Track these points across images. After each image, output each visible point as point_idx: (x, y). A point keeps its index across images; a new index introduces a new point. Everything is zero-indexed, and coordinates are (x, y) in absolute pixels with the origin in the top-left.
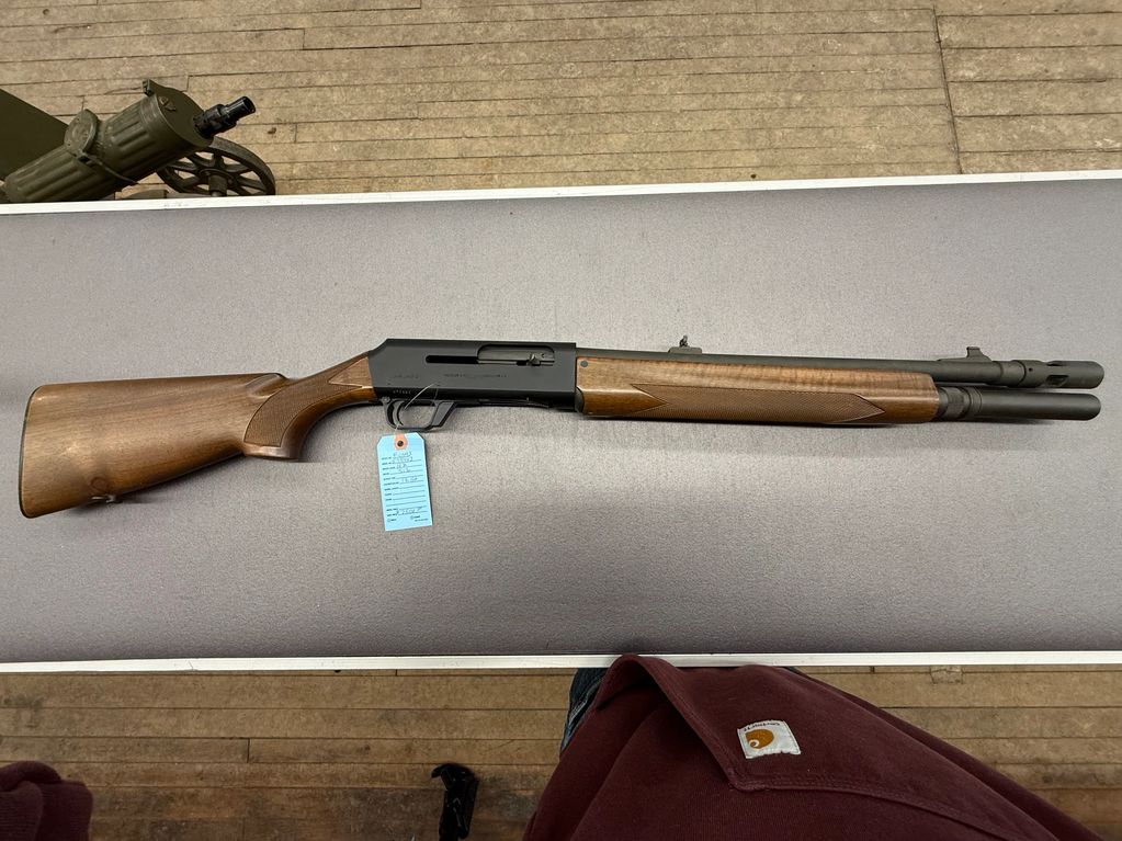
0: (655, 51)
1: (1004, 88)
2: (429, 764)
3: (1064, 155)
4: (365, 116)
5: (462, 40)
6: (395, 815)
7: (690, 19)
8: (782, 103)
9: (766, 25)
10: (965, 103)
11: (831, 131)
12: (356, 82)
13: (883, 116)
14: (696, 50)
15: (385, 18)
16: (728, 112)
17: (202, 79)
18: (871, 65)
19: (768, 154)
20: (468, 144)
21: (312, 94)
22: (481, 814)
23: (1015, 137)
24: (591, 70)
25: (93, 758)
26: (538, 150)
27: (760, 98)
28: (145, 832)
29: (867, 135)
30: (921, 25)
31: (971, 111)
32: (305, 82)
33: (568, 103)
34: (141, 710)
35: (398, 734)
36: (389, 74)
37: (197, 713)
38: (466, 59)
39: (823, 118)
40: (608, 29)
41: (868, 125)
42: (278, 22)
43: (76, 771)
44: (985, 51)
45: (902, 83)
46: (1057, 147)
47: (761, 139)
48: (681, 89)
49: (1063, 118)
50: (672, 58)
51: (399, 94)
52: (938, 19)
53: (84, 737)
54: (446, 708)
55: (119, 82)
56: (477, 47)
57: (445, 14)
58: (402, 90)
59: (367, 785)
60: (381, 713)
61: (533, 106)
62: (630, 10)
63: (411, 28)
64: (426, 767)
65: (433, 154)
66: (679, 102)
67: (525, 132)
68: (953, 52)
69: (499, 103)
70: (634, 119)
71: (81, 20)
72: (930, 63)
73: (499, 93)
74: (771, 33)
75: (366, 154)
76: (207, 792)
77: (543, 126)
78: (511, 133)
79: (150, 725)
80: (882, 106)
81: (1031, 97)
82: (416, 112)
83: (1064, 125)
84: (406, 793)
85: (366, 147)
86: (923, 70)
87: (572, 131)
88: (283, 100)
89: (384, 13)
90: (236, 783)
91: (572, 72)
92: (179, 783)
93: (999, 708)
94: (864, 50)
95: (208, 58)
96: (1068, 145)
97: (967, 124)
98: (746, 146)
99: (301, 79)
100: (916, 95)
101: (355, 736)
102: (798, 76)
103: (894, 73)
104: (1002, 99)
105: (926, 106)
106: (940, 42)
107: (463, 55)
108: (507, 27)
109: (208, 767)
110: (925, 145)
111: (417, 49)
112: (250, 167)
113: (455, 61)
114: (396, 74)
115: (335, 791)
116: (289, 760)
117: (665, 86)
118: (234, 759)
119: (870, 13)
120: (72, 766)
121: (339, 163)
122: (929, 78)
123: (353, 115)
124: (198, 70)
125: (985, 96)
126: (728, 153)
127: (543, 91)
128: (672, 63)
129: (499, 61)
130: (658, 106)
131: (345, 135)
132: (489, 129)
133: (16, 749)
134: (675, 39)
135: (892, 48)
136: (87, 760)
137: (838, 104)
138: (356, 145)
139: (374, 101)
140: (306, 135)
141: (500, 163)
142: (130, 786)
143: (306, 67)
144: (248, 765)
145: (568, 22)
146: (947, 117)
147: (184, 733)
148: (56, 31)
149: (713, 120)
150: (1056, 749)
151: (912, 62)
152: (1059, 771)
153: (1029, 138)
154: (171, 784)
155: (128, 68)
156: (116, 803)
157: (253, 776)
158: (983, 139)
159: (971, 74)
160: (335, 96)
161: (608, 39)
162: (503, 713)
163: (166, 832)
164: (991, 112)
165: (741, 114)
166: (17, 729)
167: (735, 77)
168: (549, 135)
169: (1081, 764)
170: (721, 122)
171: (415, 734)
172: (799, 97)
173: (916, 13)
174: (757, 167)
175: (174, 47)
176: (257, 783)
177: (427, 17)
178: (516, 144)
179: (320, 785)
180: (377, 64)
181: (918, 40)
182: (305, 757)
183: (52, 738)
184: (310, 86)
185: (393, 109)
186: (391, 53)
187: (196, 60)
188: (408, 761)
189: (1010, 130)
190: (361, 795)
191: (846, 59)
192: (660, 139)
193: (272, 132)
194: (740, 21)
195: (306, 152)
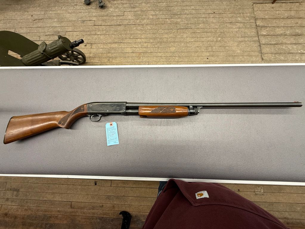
0: (183, 27)
1: (274, 37)
2: (119, 211)
3: (290, 54)
4: (109, 42)
5: (134, 24)
6: (109, 225)
7: (192, 19)
8: (215, 40)
9: (211, 20)
10: (263, 41)
11: (228, 47)
12: (107, 34)
13: (242, 44)
14: (193, 27)
15: (115, 18)
16: (201, 42)
17: (69, 32)
18: (238, 31)
19: (211, 53)
20: (134, 49)
21: (96, 36)
22: (132, 226)
23: (277, 49)
24: (166, 31)
25: (31, 205)
26: (152, 51)
27: (209, 39)
28: (44, 226)
29: (237, 48)
30: (251, 21)
31: (265, 43)
32: (95, 33)
33: (160, 39)
34: (45, 193)
35: (111, 202)
36: (115, 32)
37: (59, 194)
38: (135, 28)
39: (226, 44)
40: (171, 21)
41: (238, 46)
42: (88, 19)
43: (27, 208)
44: (268, 27)
45: (247, 35)
46: (288, 52)
47: (210, 49)
48: (189, 36)
49: (289, 45)
50: (187, 29)
51: (117, 37)
52: (256, 19)
53: (30, 200)
54: (124, 196)
55: (49, 33)
56: (138, 25)
57: (130, 17)
58: (118, 36)
59: (102, 216)
60: (107, 196)
61: (151, 40)
62: (176, 17)
63: (121, 20)
64: (118, 212)
65: (126, 51)
66: (188, 39)
67: (149, 46)
68: (260, 28)
69: (143, 39)
70: (177, 44)
71: (40, 18)
72: (254, 30)
73: (143, 37)
74: (213, 23)
75: (109, 51)
76: (60, 216)
77: (154, 45)
78: (145, 47)
79: (46, 197)
80: (241, 41)
81: (281, 39)
82: (121, 41)
83: (290, 47)
84: (112, 219)
85: (109, 50)
86: (253, 32)
87: (161, 46)
88: (89, 38)
89: (115, 17)
90: (68, 214)
91: (161, 32)
92: (53, 213)
93: (274, 202)
94: (237, 27)
95: (71, 27)
96: (291, 52)
97: (264, 46)
98: (206, 51)
99: (93, 33)
100: (250, 38)
101: (99, 202)
102: (219, 33)
103: (245, 33)
104: (273, 40)
105: (253, 41)
106: (256, 25)
107: (134, 27)
108: (145, 20)
109: (61, 209)
110: (253, 51)
111: (123, 26)
112: (80, 54)
113: (132, 29)
114: (117, 31)
115: (94, 217)
116: (82, 208)
117: (185, 36)
118: (68, 207)
119: (238, 18)
120: (26, 207)
121: (102, 53)
122: (254, 34)
123: (106, 42)
124: (68, 30)
125: (269, 39)
126: (201, 53)
127: (154, 36)
128: (187, 30)
129: (143, 29)
130: (183, 40)
131: (104, 46)
132: (140, 46)
133: (12, 202)
134: (188, 24)
135: (244, 27)
136: (30, 206)
137: (230, 40)
138: (106, 49)
139: (111, 38)
140: (94, 46)
141: (143, 54)
142: (40, 213)
143: (94, 30)
144: (71, 209)
145: (161, 19)
146: (259, 44)
147: (55, 199)
148: (34, 20)
149: (197, 44)
150: (290, 215)
151: (249, 30)
152: (291, 221)
153: (281, 50)
154: (51, 213)
155: (51, 30)
156: (37, 218)
157: (72, 212)
158: (268, 50)
159: (265, 33)
160: (102, 37)
161: (171, 24)
162: (139, 198)
163: (49, 226)
164: (270, 43)
165: (205, 43)
166: (13, 197)
167: (203, 33)
168: (155, 47)
169: (297, 219)
170: (199, 45)
171: (115, 203)
172: (220, 39)
173: (250, 18)
174: (209, 56)
175: (63, 24)
176: (73, 214)
177: (125, 18)
178: (147, 49)
179: (90, 215)
180: (113, 29)
181: (251, 25)
182: (86, 207)
183: (22, 199)
184: (95, 34)
185: (116, 40)
186: (116, 27)
187: (68, 28)
188: (113, 210)
189: (275, 48)
190: (101, 219)
191: (232, 29)
192: (183, 48)
193: (86, 46)
194: (204, 19)
195: (94, 51)
